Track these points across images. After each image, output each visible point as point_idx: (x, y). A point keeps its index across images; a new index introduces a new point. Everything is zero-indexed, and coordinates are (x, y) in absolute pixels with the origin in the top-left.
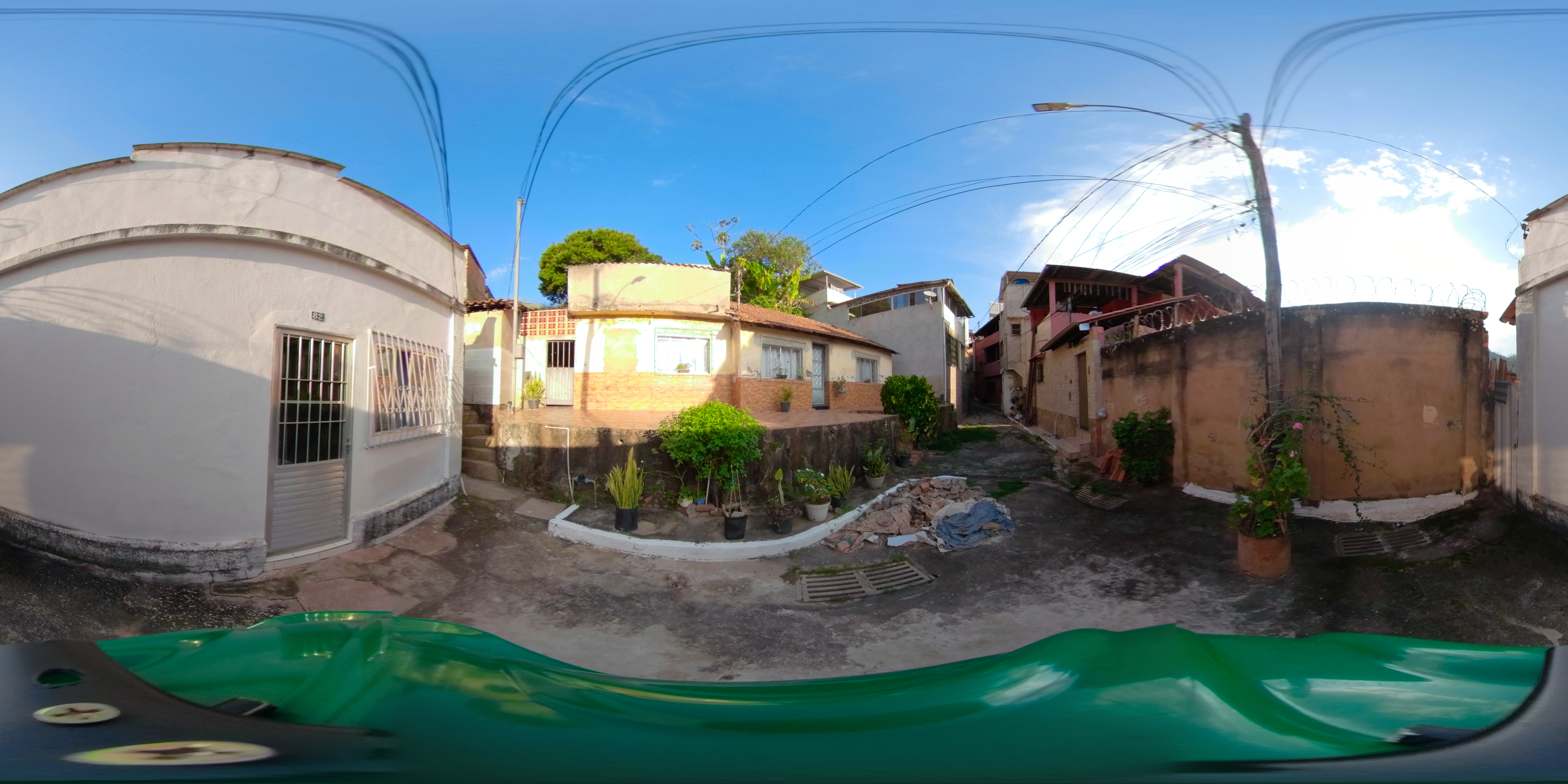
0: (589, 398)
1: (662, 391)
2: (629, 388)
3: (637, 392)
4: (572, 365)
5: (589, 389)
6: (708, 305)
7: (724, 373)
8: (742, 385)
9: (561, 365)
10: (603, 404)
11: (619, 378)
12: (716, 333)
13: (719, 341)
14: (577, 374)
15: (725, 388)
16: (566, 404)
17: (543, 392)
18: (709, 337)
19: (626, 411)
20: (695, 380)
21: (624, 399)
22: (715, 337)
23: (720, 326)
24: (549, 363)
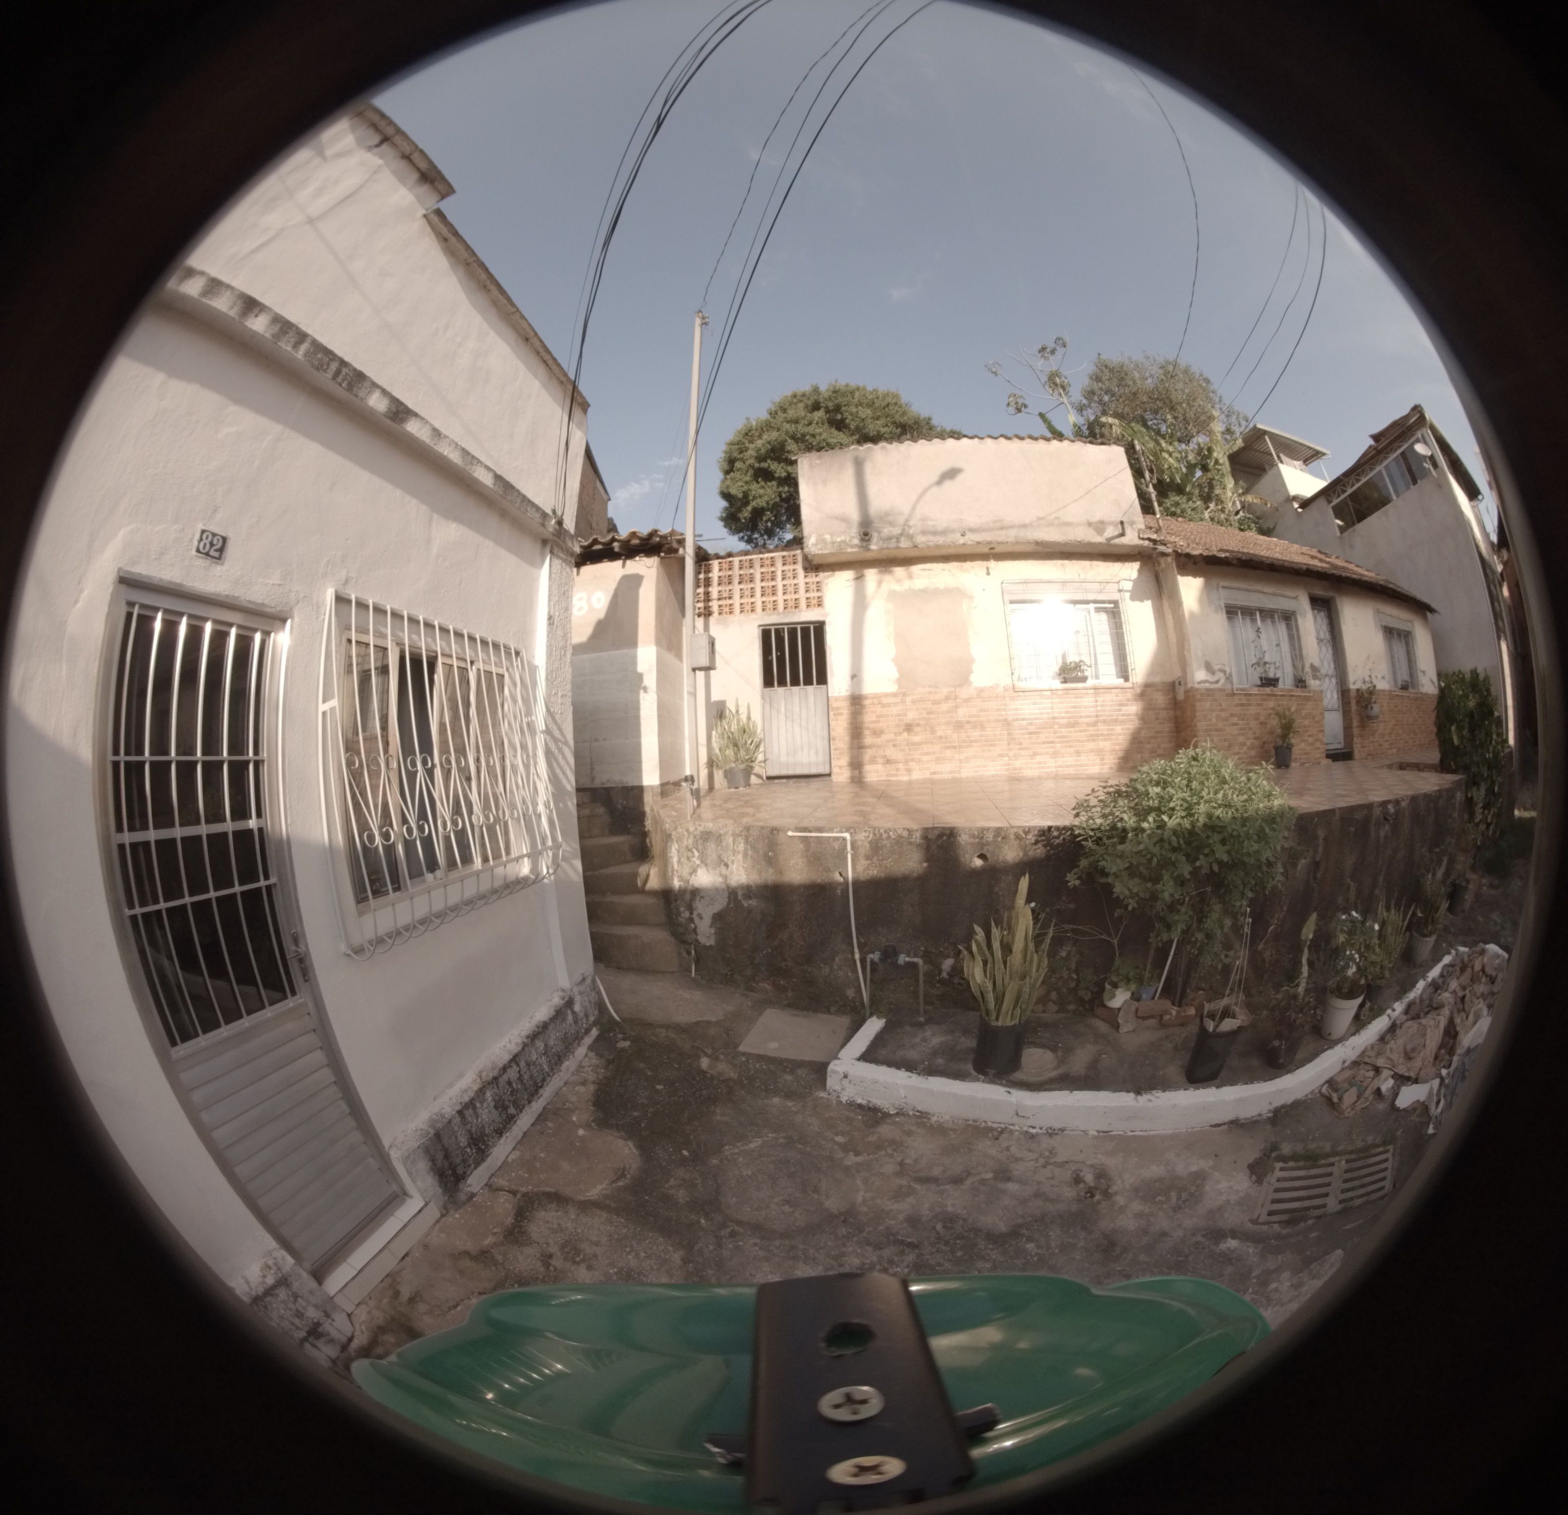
0: (868, 754)
1: (1032, 729)
2: (959, 726)
3: (976, 733)
4: (822, 679)
5: (867, 732)
6: (1102, 522)
7: (1157, 679)
8: (1198, 704)
9: (795, 682)
10: (901, 766)
11: (935, 702)
12: (1128, 586)
13: (1137, 603)
14: (837, 699)
15: (1163, 714)
16: (814, 771)
17: (758, 746)
18: (1116, 596)
19: (956, 781)
20: (1100, 699)
21: (948, 753)
22: (1128, 595)
23: (1130, 571)
24: (768, 682)
